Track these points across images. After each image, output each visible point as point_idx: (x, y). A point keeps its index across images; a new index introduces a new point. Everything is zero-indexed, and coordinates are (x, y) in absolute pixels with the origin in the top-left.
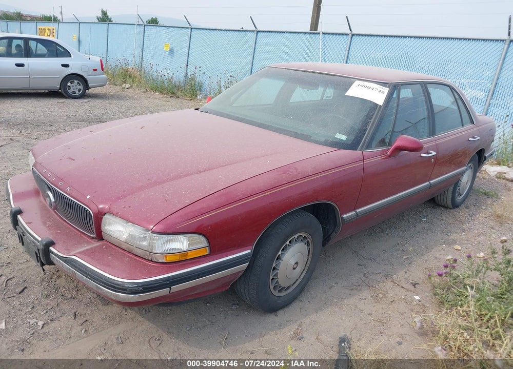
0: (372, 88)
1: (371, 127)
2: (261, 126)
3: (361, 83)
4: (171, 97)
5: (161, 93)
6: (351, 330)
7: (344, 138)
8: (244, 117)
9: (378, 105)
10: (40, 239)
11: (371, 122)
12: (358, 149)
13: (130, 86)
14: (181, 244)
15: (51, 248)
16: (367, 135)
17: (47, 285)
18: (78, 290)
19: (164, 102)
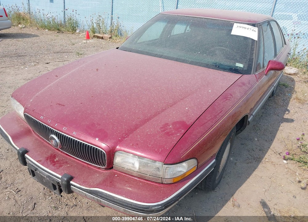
0: (247, 28)
1: (255, 57)
2: (177, 60)
3: (238, 24)
4: (58, 32)
5: (49, 30)
6: (264, 193)
7: (241, 65)
8: (161, 54)
9: (255, 40)
10: (60, 177)
11: (255, 53)
12: (252, 73)
13: (25, 26)
14: (183, 168)
15: (71, 182)
16: (255, 63)
17: (50, 198)
18: (76, 198)
19: (55, 37)
